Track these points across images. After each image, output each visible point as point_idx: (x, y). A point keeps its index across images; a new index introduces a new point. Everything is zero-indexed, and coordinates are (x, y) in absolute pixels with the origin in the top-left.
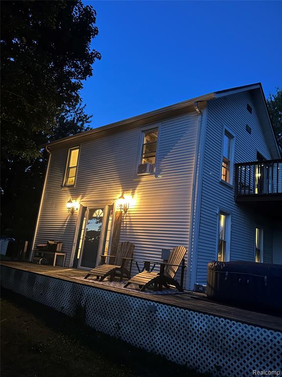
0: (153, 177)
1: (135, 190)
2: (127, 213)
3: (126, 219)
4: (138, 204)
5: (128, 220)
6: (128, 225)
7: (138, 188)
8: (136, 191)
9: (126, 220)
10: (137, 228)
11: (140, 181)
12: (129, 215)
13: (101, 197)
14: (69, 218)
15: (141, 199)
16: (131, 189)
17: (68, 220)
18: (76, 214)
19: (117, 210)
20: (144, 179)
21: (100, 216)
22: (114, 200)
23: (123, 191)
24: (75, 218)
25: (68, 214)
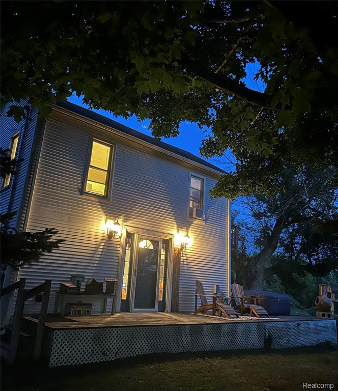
0: (203, 223)
1: (189, 229)
2: (184, 250)
3: (182, 256)
4: (192, 244)
5: (184, 258)
6: (185, 263)
7: (191, 229)
8: (190, 231)
10: (193, 266)
11: (192, 223)
12: (185, 253)
13: (153, 227)
14: (103, 244)
15: (195, 240)
16: (185, 228)
17: (102, 247)
18: (118, 240)
19: (175, 246)
20: (196, 222)
21: (149, 248)
22: (172, 234)
23: (178, 227)
24: (115, 246)
25: (101, 238)
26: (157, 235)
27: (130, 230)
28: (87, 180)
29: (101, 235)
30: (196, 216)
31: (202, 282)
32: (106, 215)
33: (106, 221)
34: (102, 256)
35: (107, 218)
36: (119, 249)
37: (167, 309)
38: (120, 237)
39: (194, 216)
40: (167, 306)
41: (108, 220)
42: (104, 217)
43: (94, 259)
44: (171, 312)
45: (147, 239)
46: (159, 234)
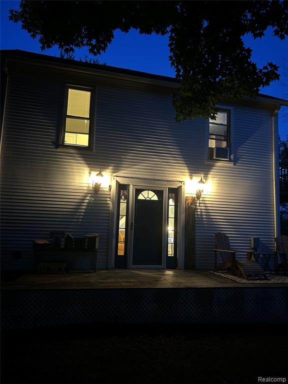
0: (231, 165)
1: (208, 174)
2: (201, 199)
3: (200, 206)
4: (214, 191)
5: (203, 208)
6: (204, 214)
8: (210, 176)
9: (200, 208)
10: (218, 217)
11: (213, 166)
12: (203, 202)
13: (154, 175)
14: (88, 198)
15: (218, 186)
16: (203, 173)
17: (87, 201)
18: (107, 193)
19: (186, 195)
20: (219, 164)
21: (152, 199)
22: (181, 182)
23: (190, 173)
24: (105, 199)
25: (85, 191)
26: (160, 184)
27: (122, 181)
28: (65, 132)
29: (85, 188)
30: (217, 157)
31: (228, 235)
32: (89, 167)
33: (90, 173)
34: (88, 211)
35: (91, 170)
36: (109, 202)
37: (179, 266)
38: (110, 189)
39: (214, 158)
40: (179, 263)
41: (92, 172)
42: (86, 170)
43: (78, 214)
44: (185, 269)
45: (148, 190)
46: (162, 182)
